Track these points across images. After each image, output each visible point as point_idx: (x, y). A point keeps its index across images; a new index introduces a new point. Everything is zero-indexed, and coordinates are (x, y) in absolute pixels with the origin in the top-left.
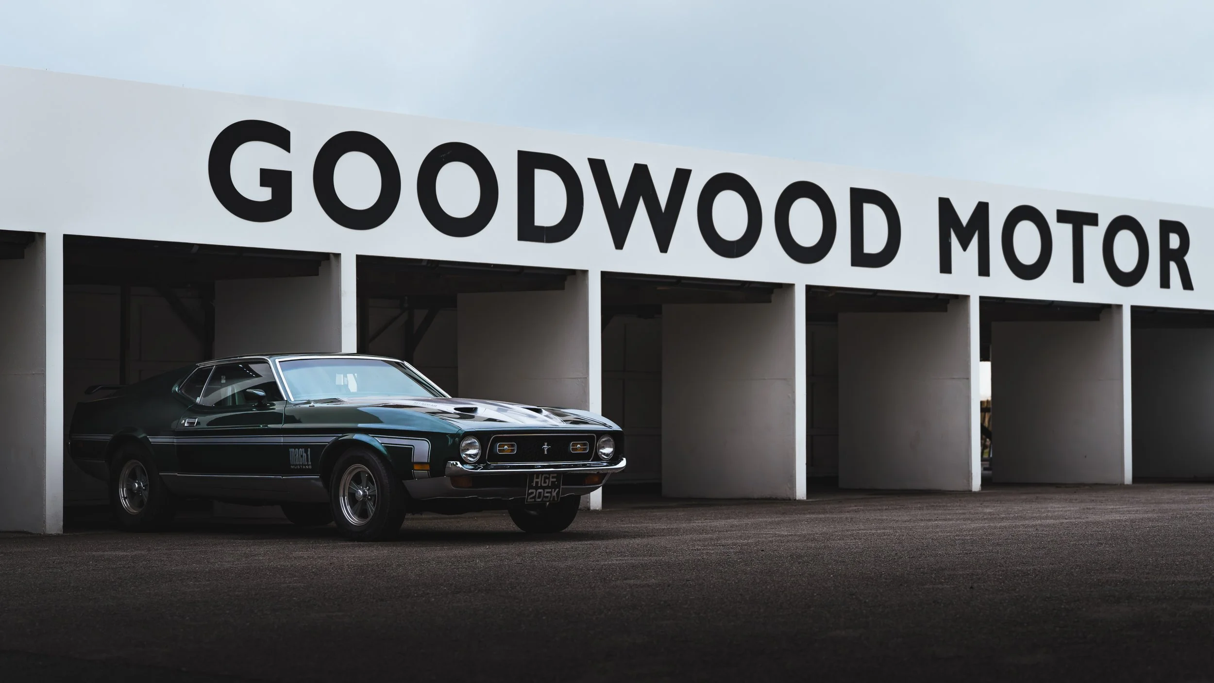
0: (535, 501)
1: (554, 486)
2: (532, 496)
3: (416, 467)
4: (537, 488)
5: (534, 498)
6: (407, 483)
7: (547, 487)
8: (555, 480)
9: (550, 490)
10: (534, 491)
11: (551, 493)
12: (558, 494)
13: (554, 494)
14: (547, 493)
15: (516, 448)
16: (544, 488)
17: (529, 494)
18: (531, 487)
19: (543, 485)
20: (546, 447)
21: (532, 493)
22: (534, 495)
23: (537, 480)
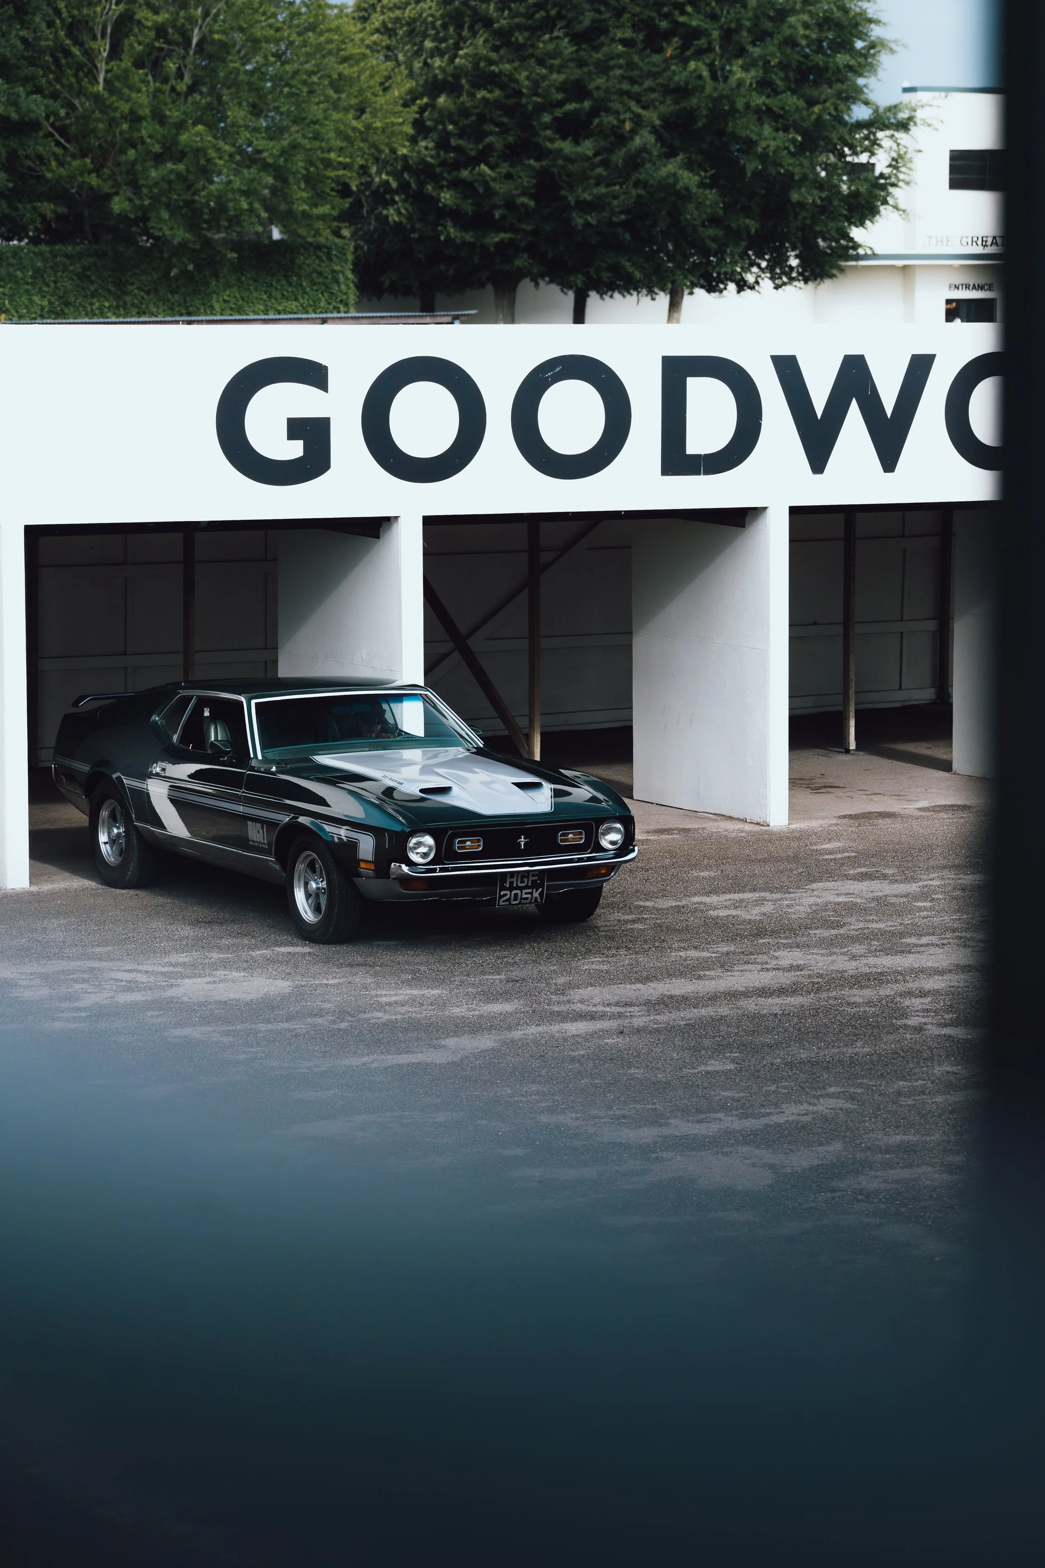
0: (510, 904)
1: (535, 886)
2: (505, 898)
3: (362, 865)
4: (511, 889)
5: (509, 900)
6: (357, 880)
7: (527, 887)
8: (536, 878)
9: (530, 891)
10: (508, 892)
11: (531, 893)
12: (541, 894)
13: (536, 895)
14: (526, 893)
15: (481, 843)
16: (521, 889)
17: (501, 897)
18: (503, 888)
19: (520, 885)
20: (522, 840)
21: (506, 895)
22: (508, 897)
23: (512, 880)
